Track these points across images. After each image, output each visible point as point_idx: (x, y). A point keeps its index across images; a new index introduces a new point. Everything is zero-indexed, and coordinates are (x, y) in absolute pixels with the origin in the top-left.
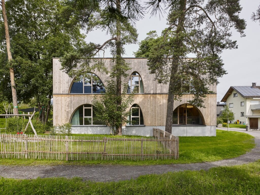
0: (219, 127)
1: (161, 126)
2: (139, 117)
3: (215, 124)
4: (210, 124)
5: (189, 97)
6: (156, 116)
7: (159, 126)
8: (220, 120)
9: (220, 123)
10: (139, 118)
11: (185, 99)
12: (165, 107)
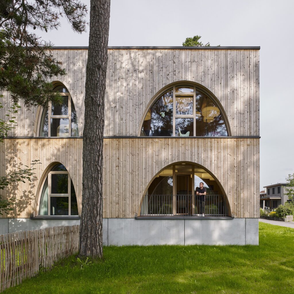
0: (287, 220)
1: (119, 219)
2: (69, 195)
3: (255, 213)
4: (242, 215)
5: (191, 146)
6: (108, 192)
7: (116, 219)
8: (289, 209)
9: (289, 213)
10: (68, 197)
11: (180, 150)
12: (131, 171)
